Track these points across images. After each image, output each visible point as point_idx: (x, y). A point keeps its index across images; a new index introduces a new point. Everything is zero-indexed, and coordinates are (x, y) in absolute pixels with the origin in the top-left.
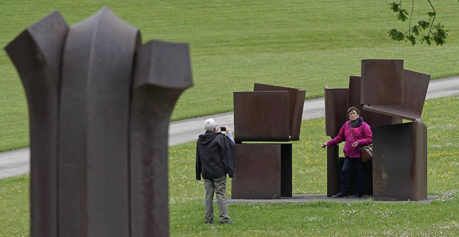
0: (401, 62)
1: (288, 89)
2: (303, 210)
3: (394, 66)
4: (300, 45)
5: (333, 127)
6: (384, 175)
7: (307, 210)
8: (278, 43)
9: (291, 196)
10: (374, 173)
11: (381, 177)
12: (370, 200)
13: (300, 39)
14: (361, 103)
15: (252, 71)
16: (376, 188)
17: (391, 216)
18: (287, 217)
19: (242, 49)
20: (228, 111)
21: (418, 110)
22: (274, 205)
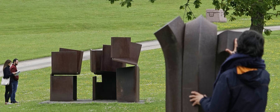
0: (130, 38)
1: (76, 51)
2: (87, 106)
3: (127, 40)
4: (47, 30)
5: (95, 68)
6: (122, 90)
7: (89, 106)
8: (37, 29)
9: (76, 100)
10: (117, 90)
11: (120, 91)
12: (116, 102)
13: (47, 27)
14: (111, 57)
15: (29, 42)
16: (118, 96)
17: (128, 109)
18: (79, 110)
19: (20, 31)
20: (23, 61)
21: (136, 60)
22: (72, 104)
